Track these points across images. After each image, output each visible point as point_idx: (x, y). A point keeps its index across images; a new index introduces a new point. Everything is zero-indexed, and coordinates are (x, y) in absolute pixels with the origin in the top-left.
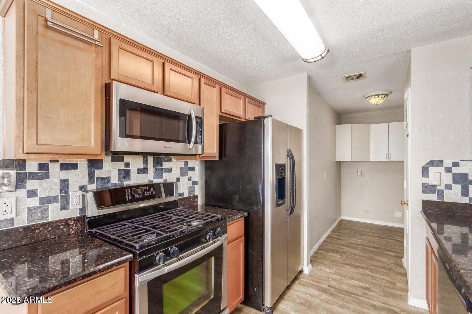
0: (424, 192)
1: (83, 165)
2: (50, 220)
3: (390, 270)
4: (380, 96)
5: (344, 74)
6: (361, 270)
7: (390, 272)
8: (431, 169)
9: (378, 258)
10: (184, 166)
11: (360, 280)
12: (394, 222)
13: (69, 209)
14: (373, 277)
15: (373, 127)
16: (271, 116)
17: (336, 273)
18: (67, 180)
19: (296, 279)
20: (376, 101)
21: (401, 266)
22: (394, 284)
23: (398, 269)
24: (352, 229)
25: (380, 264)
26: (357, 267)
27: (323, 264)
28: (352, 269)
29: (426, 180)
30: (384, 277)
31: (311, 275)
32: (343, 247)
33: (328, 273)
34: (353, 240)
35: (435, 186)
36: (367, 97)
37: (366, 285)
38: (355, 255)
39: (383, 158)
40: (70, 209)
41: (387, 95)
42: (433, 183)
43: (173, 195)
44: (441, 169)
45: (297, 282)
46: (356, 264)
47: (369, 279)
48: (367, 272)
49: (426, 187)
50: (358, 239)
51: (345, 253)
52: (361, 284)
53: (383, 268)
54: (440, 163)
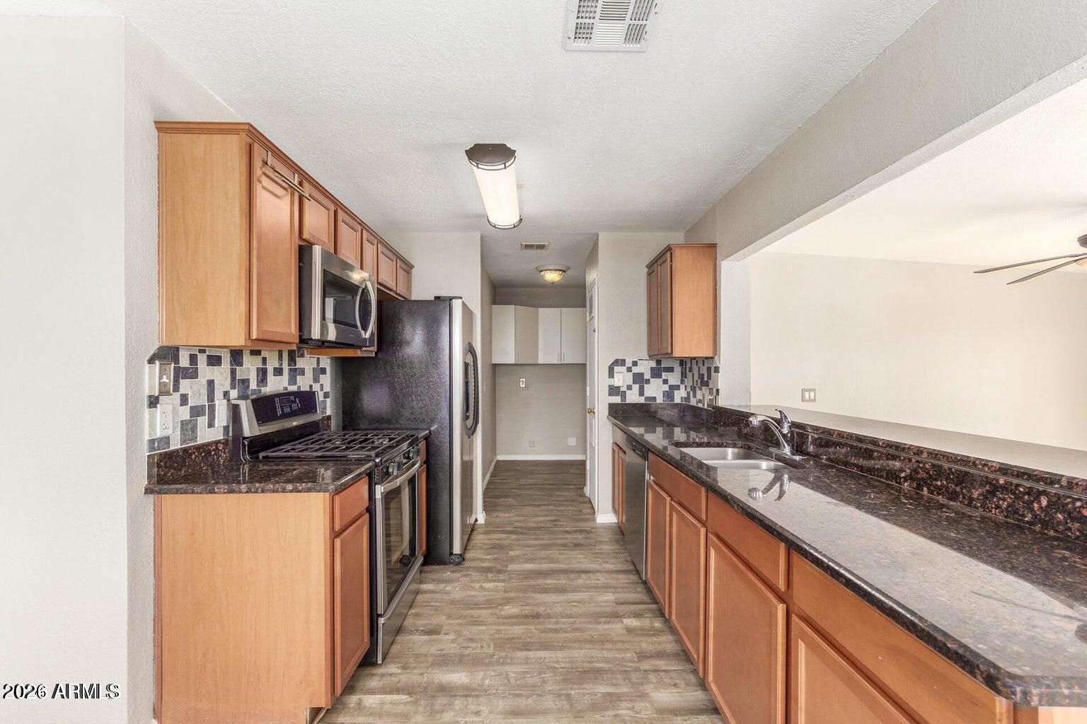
0: (610, 395)
1: (226, 359)
2: (200, 441)
3: (573, 501)
4: (558, 272)
5: (525, 242)
6: (543, 507)
7: (575, 503)
8: (617, 369)
9: (558, 493)
10: (316, 366)
11: (546, 516)
12: (567, 453)
13: (214, 426)
14: (558, 511)
15: (543, 312)
16: (461, 298)
17: (517, 516)
18: (213, 381)
19: (472, 530)
20: (552, 277)
21: (583, 495)
22: (581, 511)
23: (581, 499)
24: (516, 470)
25: (562, 498)
26: (538, 506)
27: (498, 511)
28: (533, 509)
29: (611, 382)
30: (569, 508)
31: (487, 523)
32: (513, 491)
33: (508, 517)
34: (523, 481)
35: (619, 387)
36: (541, 271)
37: (555, 518)
38: (532, 495)
39: (555, 361)
40: (216, 426)
41: (564, 271)
42: (616, 384)
43: (316, 411)
44: (624, 369)
45: (474, 533)
46: (537, 503)
47: (555, 512)
48: (551, 507)
49: (612, 389)
50: (529, 479)
51: (518, 495)
52: (547, 518)
53: (567, 501)
54: (622, 362)
